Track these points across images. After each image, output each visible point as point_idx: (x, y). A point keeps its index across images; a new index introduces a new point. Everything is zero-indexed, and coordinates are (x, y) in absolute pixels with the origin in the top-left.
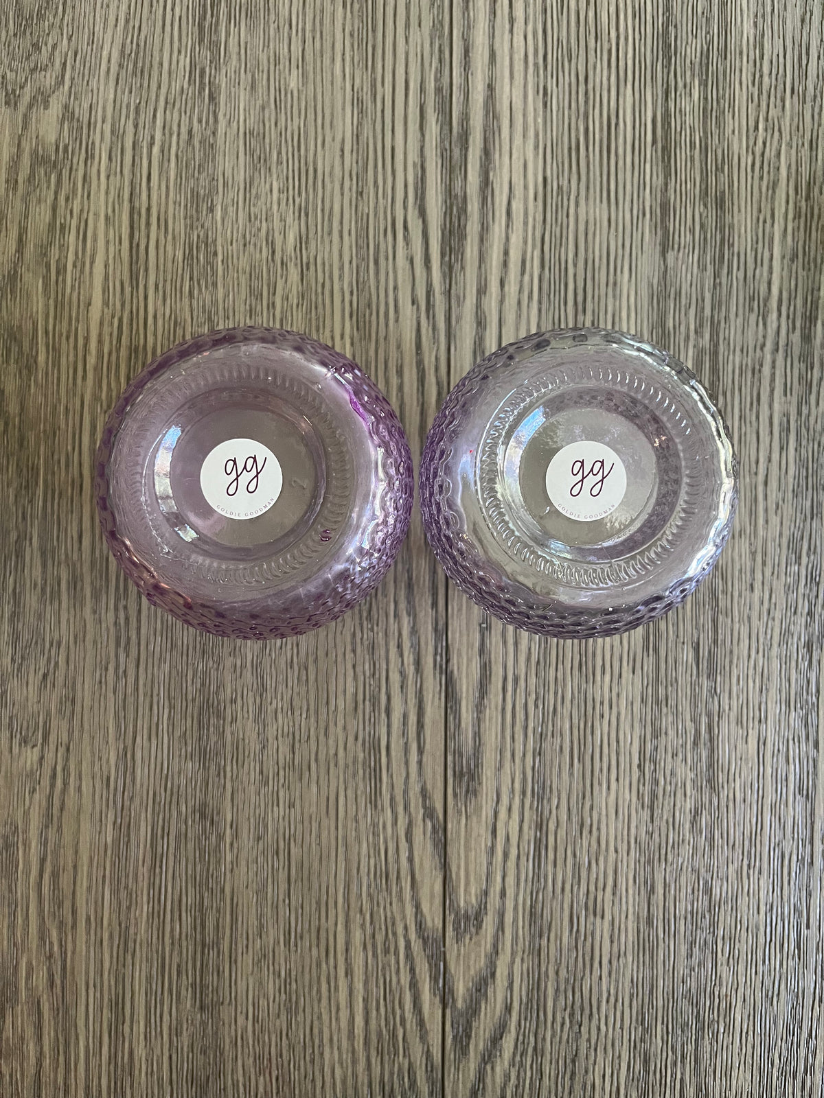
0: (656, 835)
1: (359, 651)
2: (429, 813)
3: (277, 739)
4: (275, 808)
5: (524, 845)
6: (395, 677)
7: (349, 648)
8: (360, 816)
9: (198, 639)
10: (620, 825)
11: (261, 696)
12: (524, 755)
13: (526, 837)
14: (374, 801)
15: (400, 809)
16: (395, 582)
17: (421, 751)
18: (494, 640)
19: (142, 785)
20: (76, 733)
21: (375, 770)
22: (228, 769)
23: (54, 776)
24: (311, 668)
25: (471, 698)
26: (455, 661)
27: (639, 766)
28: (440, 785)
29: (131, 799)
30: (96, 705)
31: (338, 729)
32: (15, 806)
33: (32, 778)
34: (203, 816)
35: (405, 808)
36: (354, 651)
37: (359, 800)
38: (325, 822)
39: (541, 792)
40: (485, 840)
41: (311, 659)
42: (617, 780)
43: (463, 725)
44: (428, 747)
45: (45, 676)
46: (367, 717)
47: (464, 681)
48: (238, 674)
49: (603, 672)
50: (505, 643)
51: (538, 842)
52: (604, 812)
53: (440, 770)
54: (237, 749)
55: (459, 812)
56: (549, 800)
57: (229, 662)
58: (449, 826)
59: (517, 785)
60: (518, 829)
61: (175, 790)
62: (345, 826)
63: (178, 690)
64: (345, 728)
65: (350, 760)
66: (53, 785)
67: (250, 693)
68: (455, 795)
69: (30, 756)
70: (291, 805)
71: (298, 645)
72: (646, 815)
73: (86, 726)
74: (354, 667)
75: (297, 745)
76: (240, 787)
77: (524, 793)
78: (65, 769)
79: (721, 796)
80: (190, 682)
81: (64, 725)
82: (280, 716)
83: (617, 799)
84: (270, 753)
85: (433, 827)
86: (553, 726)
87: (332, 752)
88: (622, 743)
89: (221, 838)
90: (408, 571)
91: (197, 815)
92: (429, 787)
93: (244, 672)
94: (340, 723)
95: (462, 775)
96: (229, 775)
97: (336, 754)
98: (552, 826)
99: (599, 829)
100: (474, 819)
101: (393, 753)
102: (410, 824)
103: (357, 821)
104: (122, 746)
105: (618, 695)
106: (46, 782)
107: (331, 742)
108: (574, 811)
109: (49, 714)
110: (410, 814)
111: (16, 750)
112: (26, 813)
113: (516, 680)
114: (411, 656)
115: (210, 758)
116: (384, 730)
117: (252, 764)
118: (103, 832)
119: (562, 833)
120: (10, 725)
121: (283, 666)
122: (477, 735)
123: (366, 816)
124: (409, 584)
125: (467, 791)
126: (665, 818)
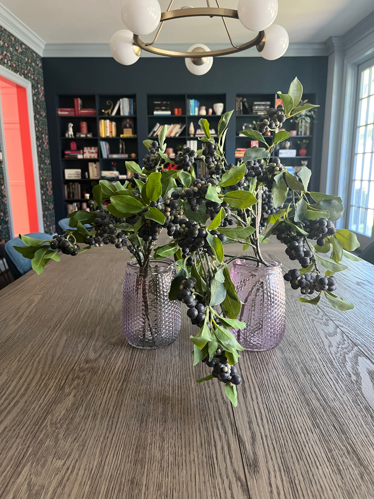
0: (347, 483)
1: (201, 429)
2: (239, 479)
3: (168, 455)
4: (167, 479)
5: (286, 490)
6: (217, 436)
7: (198, 429)
8: (206, 480)
9: (139, 427)
10: (328, 481)
11: (162, 443)
12: (276, 458)
13: (286, 487)
14: (213, 475)
15: (225, 478)
16: (214, 412)
17: (231, 458)
18: (254, 426)
19: (106, 472)
20: (82, 456)
21: (212, 465)
22: (146, 465)
23: (68, 469)
24: (183, 435)
25: (249, 442)
26: (240, 431)
27: (328, 461)
28: (242, 468)
29: (100, 477)
30: (93, 447)
31: (194, 452)
32: (46, 480)
33: (58, 470)
34: (132, 482)
35: (227, 477)
36: (200, 429)
37: (205, 475)
38: (190, 483)
39: (288, 471)
40: (267, 489)
41: (183, 432)
42: (321, 465)
43: (248, 449)
44: (234, 456)
45: (75, 439)
46: (207, 448)
47: (245, 437)
48: (153, 436)
49: (300, 433)
50: (259, 426)
51: (293, 488)
52: (319, 477)
53: (241, 464)
54: (151, 459)
55: (252, 478)
56: (293, 473)
57: (150, 433)
58: (249, 484)
59: (276, 468)
60: (281, 484)
61: (121, 473)
62: (200, 485)
63: (128, 442)
64: (197, 451)
65: (200, 462)
66: (65, 473)
67: (158, 442)
68: (249, 473)
69: (60, 463)
70: (174, 477)
71: (177, 429)
72: (339, 477)
73: (87, 453)
74: (200, 434)
75: (177, 457)
76: (151, 472)
77: (280, 471)
78: (74, 467)
79: (370, 469)
80: (133, 439)
81: (78, 453)
82: (170, 449)
83: (323, 472)
84: (165, 460)
85: (241, 484)
86: (286, 449)
87: (192, 459)
88: (317, 454)
89: (140, 490)
90: (218, 410)
91: (130, 482)
92: (237, 470)
93: (156, 436)
94: (195, 450)
95: (250, 466)
96: (146, 467)
97: (194, 460)
98: (297, 482)
99: (319, 482)
100: (260, 480)
101: (219, 459)
102: (230, 483)
103: (205, 483)
104: (100, 459)
105: (309, 440)
106: (63, 472)
107: (192, 456)
108: (305, 477)
109: (73, 450)
110: (229, 479)
111: (54, 460)
112: (50, 483)
113: (266, 436)
114: (223, 430)
115: (138, 462)
116: (214, 452)
117: (157, 464)
118: (84, 489)
119: (302, 484)
120: (55, 454)
121: (172, 434)
122: (255, 453)
123: (209, 481)
124: (219, 413)
125: (254, 472)
126: (348, 477)
